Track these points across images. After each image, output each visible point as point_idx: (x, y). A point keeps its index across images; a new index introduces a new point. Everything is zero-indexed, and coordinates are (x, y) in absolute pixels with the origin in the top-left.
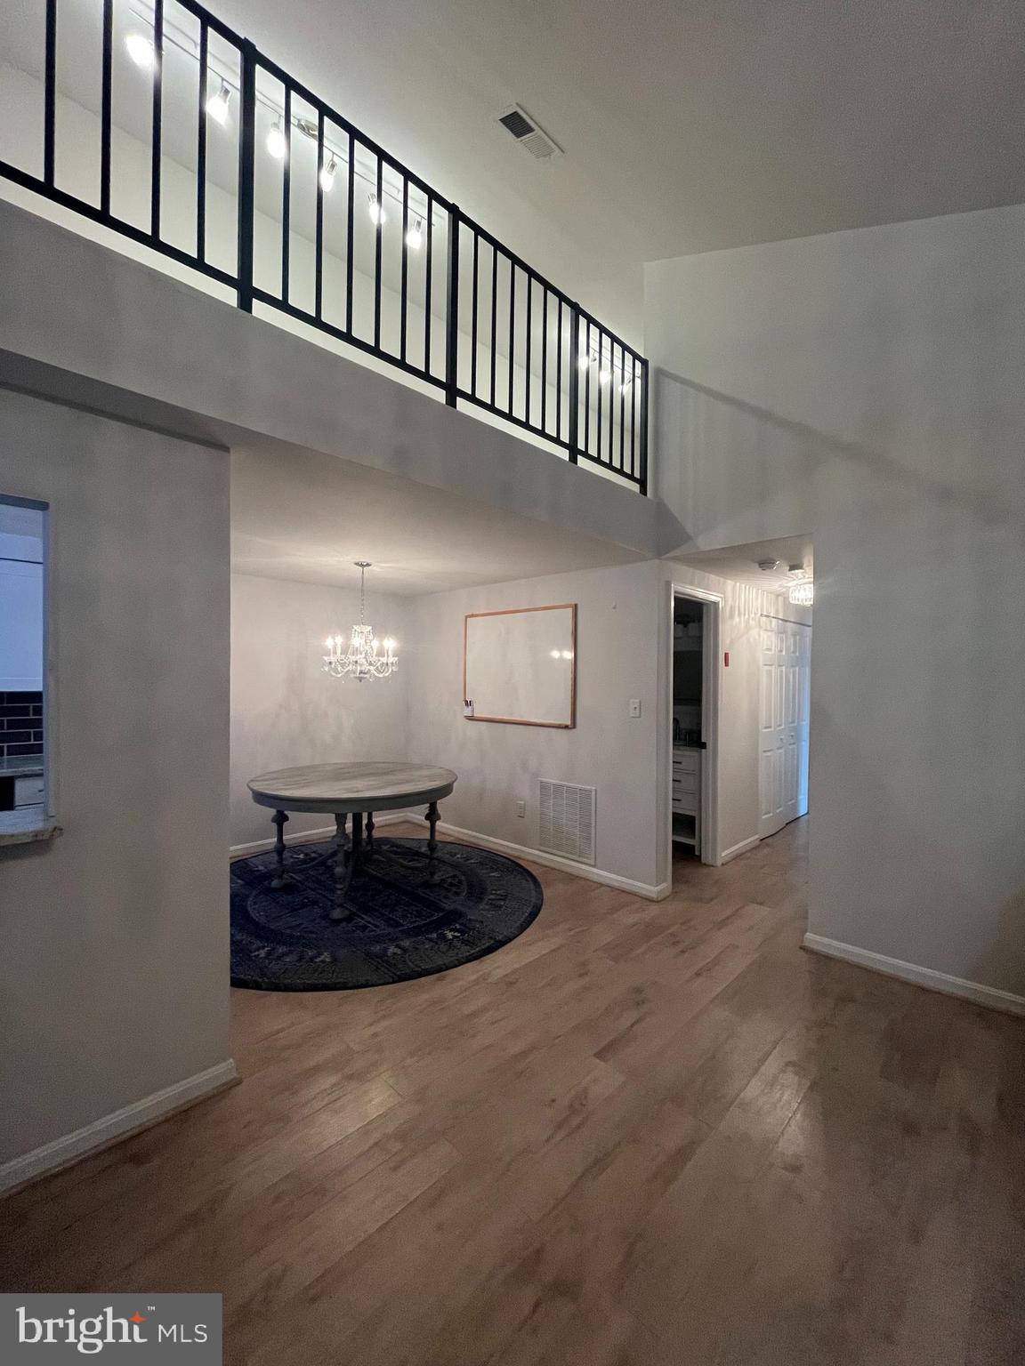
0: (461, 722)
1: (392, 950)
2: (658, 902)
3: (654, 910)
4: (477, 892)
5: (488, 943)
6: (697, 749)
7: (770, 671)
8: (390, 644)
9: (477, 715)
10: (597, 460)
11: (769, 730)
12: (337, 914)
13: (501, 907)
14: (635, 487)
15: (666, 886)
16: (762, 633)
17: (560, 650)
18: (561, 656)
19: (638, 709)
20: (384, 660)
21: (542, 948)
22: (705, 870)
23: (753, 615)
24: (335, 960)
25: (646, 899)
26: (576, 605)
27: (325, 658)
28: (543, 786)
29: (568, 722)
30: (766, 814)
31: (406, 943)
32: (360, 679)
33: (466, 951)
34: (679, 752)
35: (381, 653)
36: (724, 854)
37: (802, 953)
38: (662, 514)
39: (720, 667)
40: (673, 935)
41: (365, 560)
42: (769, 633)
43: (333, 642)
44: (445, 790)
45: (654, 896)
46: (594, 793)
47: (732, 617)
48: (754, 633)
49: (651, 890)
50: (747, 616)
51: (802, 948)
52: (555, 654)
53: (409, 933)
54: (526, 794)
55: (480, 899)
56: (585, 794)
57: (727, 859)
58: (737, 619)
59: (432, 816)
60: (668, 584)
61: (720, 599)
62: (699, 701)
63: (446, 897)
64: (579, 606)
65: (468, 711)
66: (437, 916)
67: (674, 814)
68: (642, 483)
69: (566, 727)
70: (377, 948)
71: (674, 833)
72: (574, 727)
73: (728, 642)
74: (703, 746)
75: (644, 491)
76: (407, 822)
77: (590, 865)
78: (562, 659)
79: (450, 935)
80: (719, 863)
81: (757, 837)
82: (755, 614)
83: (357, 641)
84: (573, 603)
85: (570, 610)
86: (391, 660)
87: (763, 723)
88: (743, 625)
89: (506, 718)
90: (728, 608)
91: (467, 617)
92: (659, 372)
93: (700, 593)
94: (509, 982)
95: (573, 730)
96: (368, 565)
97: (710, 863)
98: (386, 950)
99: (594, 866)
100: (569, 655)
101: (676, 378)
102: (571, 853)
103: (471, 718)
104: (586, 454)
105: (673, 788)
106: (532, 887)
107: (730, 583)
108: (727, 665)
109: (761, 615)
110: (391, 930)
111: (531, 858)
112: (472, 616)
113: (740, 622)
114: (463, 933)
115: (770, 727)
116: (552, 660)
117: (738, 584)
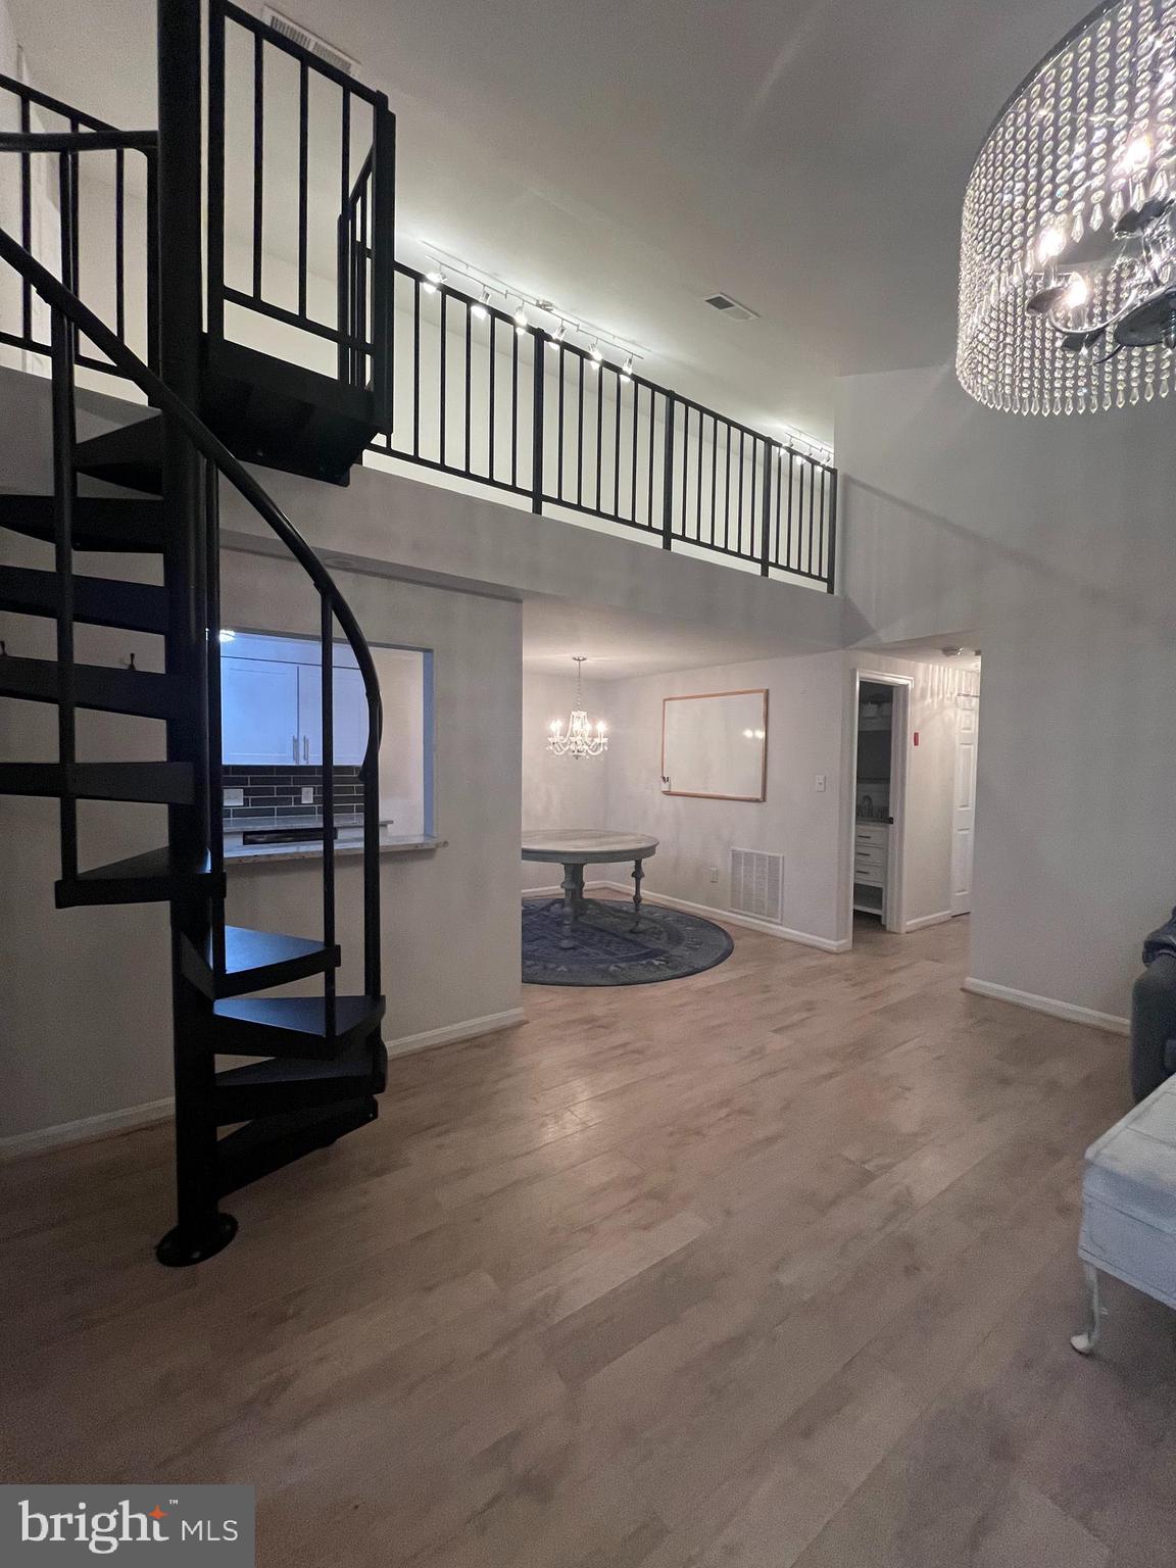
0: (659, 797)
1: (612, 968)
2: (837, 954)
3: (831, 959)
4: (676, 938)
5: (686, 969)
6: (883, 824)
7: (969, 749)
8: (602, 727)
9: (674, 790)
10: (787, 568)
11: (966, 809)
12: (565, 943)
13: (697, 949)
14: (823, 587)
15: (846, 942)
16: (959, 711)
17: (753, 730)
18: (754, 732)
19: (823, 784)
20: (597, 740)
21: (733, 975)
22: (889, 936)
23: (949, 695)
24: (570, 971)
25: (825, 951)
26: (767, 691)
27: (550, 739)
28: (736, 855)
29: (759, 796)
30: (959, 892)
31: (623, 965)
32: (577, 757)
33: (669, 973)
34: (861, 827)
35: (593, 735)
36: (909, 923)
37: (962, 994)
38: (848, 611)
39: (908, 747)
40: (846, 975)
41: (581, 656)
42: (968, 712)
43: (556, 726)
44: (649, 851)
45: (835, 949)
46: (781, 860)
47: (923, 697)
48: (950, 713)
49: (831, 944)
50: (941, 697)
51: (963, 990)
52: (748, 734)
53: (623, 960)
54: (721, 862)
55: (680, 943)
56: (774, 861)
57: (913, 928)
58: (929, 700)
59: (638, 874)
60: (854, 672)
61: (909, 682)
62: (887, 780)
63: (649, 940)
64: (770, 692)
65: (665, 787)
66: (644, 951)
67: (856, 885)
68: (830, 581)
69: (757, 801)
70: (601, 966)
71: (855, 903)
72: (764, 800)
73: (917, 723)
74: (891, 821)
75: (831, 590)
77: (776, 924)
78: (755, 739)
79: (657, 963)
80: (903, 931)
81: (949, 912)
82: (951, 694)
83: (576, 726)
84: (765, 688)
85: (762, 695)
86: (605, 740)
87: (957, 802)
88: (936, 706)
89: (702, 792)
90: (918, 692)
91: (665, 700)
92: (848, 479)
93: (889, 678)
94: (707, 991)
95: (764, 803)
96: (584, 659)
97: (895, 931)
98: (608, 967)
99: (781, 925)
100: (761, 735)
101: (864, 486)
102: (761, 914)
103: (668, 793)
104: (776, 565)
105: (855, 860)
106: (724, 938)
107: (921, 666)
108: (916, 743)
109: (959, 695)
110: (610, 958)
111: (725, 919)
112: (669, 699)
113: (933, 702)
114: (667, 962)
115: (967, 806)
116: (744, 737)
117: (931, 666)
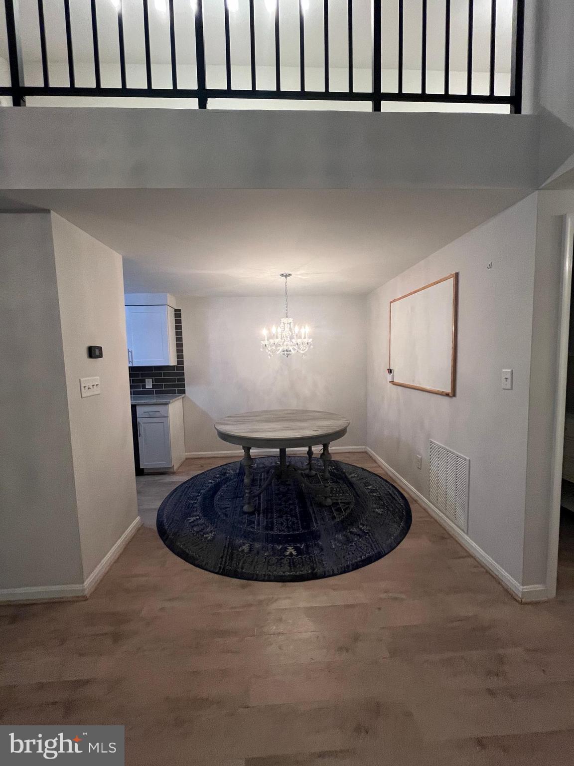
0: (389, 386)
2: (521, 603)
9: (396, 380)
15: (541, 589)
19: (509, 380)
26: (457, 275)
28: (433, 446)
29: (448, 390)
41: (288, 272)
46: (468, 463)
49: (516, 586)
54: (423, 450)
63: (323, 519)
64: (459, 275)
65: (391, 377)
69: (447, 395)
70: (240, 542)
72: (454, 395)
75: (518, 109)
76: (366, 452)
77: (463, 532)
79: (289, 551)
84: (453, 273)
85: (454, 280)
89: (411, 384)
91: (391, 303)
95: (454, 398)
96: (290, 275)
99: (467, 534)
103: (392, 383)
111: (425, 506)
112: (394, 301)
114: (299, 554)
